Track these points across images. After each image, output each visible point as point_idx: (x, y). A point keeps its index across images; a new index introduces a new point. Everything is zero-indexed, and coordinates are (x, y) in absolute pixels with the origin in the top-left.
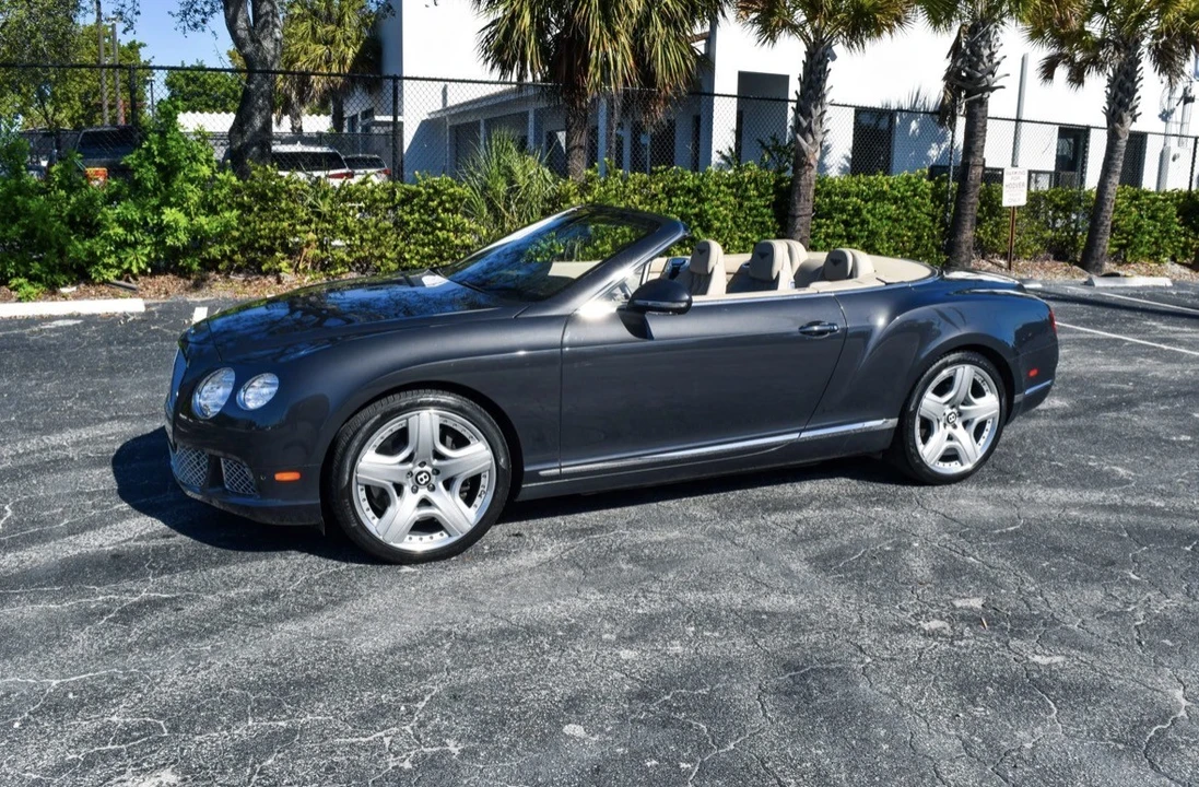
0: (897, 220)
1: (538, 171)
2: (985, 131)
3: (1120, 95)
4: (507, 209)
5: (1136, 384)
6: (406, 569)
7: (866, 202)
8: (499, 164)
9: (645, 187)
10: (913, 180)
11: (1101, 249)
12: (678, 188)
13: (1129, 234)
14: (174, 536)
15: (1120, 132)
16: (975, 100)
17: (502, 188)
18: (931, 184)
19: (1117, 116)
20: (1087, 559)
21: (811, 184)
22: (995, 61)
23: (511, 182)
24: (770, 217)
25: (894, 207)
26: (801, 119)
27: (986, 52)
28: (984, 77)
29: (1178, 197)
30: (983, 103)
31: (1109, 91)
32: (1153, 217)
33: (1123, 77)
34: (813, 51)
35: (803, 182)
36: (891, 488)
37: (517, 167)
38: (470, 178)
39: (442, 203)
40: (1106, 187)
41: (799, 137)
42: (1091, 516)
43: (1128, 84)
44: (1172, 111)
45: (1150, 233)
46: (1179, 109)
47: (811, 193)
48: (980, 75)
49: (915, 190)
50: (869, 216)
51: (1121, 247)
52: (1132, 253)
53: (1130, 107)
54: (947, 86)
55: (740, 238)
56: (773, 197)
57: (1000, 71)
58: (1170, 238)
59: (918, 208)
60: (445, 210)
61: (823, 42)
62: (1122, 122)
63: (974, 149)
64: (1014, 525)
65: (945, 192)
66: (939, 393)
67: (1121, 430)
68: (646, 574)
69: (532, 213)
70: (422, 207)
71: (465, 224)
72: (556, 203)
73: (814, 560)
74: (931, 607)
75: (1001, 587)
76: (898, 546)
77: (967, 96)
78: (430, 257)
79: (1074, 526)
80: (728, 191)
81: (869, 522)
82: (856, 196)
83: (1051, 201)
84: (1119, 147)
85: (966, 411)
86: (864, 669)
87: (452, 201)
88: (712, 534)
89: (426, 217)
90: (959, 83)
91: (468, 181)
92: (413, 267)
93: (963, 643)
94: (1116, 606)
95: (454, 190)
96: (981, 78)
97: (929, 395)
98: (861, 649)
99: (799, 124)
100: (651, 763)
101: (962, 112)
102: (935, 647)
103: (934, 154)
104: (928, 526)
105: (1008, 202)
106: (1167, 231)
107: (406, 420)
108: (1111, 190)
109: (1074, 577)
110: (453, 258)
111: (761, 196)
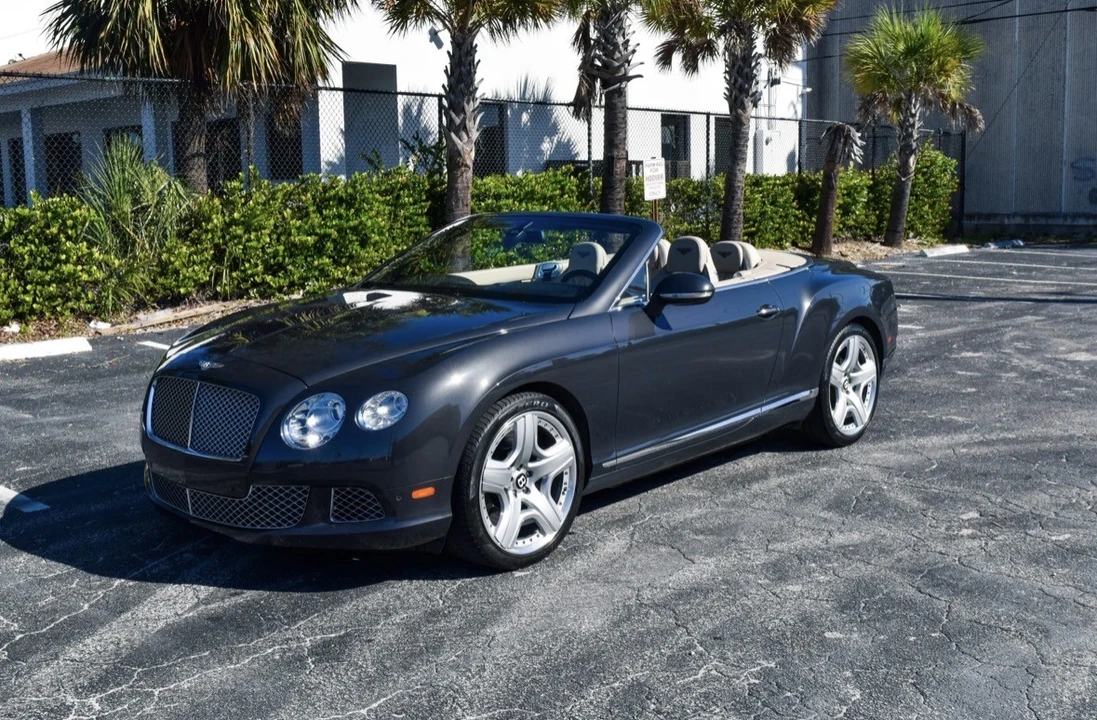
1: (170, 185)
2: (625, 123)
3: (740, 80)
4: (137, 234)
6: (517, 574)
7: (520, 202)
8: (124, 178)
9: (289, 199)
10: (560, 178)
12: (329, 199)
13: (755, 221)
15: (743, 118)
16: (614, 91)
17: (128, 207)
18: (575, 181)
19: (738, 102)
20: (1010, 476)
21: (468, 187)
22: (630, 49)
23: (135, 202)
24: (425, 226)
26: (453, 115)
27: (620, 40)
28: (622, 65)
29: (792, 182)
30: (621, 93)
31: (728, 77)
32: (774, 203)
33: (740, 63)
34: (460, 40)
35: (460, 186)
37: (145, 183)
38: (91, 197)
39: (63, 229)
40: (735, 175)
41: (453, 135)
43: (746, 70)
45: (772, 219)
46: (766, 92)
47: (469, 196)
48: (617, 64)
49: (562, 188)
52: (759, 241)
53: (750, 93)
54: (582, 76)
56: (429, 203)
57: (635, 59)
58: (790, 223)
60: (69, 238)
61: (470, 31)
62: (744, 109)
63: (617, 142)
64: (932, 464)
65: (588, 188)
66: (839, 362)
67: (918, 390)
68: (723, 540)
69: (165, 237)
70: (37, 236)
71: (91, 254)
72: (192, 225)
73: (829, 508)
74: (950, 522)
75: (976, 502)
76: (874, 490)
77: (604, 85)
78: (51, 298)
79: (974, 458)
80: (381, 199)
81: (830, 479)
82: (507, 197)
83: (684, 192)
84: (743, 133)
85: (855, 378)
86: (962, 564)
87: (74, 227)
88: (727, 505)
89: (45, 249)
90: (595, 73)
91: (91, 203)
92: (32, 311)
93: (1000, 538)
94: (1063, 501)
95: (78, 212)
96: (619, 67)
97: (835, 364)
98: (942, 554)
99: (450, 121)
100: (912, 639)
101: (597, 103)
102: (986, 544)
103: (547, 147)
104: (876, 475)
105: (649, 196)
106: (787, 216)
107: (515, 423)
108: (740, 177)
109: (1015, 488)
110: (78, 298)
111: (415, 203)
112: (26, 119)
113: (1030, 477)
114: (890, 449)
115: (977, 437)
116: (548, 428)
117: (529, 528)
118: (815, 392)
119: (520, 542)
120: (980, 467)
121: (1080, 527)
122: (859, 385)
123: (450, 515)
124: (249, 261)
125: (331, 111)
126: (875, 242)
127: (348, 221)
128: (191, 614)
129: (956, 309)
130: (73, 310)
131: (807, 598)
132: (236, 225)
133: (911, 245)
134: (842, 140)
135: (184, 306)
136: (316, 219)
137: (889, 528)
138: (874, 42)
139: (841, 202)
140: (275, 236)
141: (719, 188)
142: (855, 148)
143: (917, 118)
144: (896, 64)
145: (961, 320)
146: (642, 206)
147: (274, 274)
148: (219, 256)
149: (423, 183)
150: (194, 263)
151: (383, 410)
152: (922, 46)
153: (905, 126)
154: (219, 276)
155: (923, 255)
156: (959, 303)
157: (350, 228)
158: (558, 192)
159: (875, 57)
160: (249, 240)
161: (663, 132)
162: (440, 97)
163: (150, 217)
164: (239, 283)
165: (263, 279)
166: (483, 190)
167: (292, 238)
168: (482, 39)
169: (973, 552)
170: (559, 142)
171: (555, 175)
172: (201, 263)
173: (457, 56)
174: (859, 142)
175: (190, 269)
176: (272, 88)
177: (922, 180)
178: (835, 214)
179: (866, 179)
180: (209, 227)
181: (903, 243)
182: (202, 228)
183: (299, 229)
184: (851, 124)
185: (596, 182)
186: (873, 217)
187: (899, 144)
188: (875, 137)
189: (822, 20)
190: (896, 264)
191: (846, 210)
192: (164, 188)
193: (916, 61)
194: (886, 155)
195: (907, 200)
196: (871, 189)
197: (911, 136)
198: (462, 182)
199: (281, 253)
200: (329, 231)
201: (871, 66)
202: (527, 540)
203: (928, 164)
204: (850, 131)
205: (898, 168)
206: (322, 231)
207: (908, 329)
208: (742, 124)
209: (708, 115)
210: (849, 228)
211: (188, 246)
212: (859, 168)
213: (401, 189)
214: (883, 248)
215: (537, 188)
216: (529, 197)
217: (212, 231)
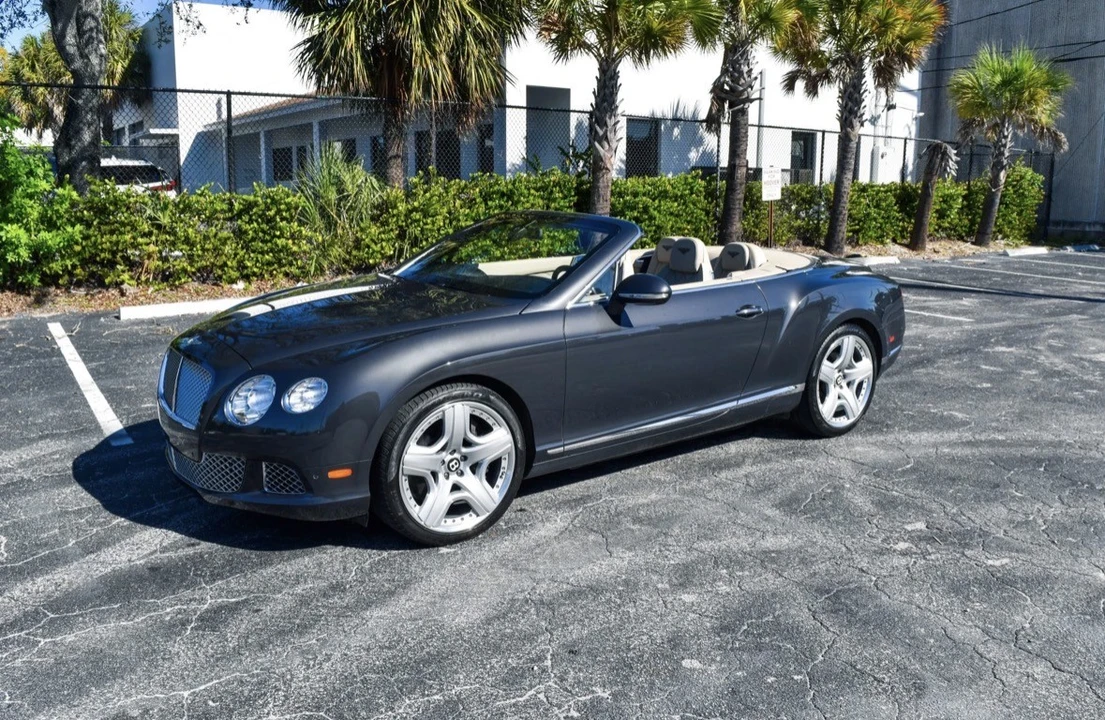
0: (677, 216)
1: (366, 180)
2: (747, 136)
3: (850, 104)
4: (339, 216)
5: (924, 345)
7: (654, 200)
8: (330, 173)
9: (462, 192)
10: (690, 180)
11: (841, 234)
12: (493, 193)
13: (860, 221)
14: (199, 544)
15: (851, 135)
16: (739, 110)
17: (333, 196)
18: (703, 183)
19: (848, 122)
20: (978, 483)
21: (607, 186)
22: (753, 76)
23: (340, 191)
25: (676, 204)
26: (598, 128)
27: (745, 69)
28: (745, 90)
29: (896, 190)
30: (744, 112)
31: (841, 101)
32: (877, 206)
33: (851, 89)
34: (606, 68)
35: (601, 185)
36: (799, 443)
37: (347, 177)
38: (303, 187)
39: (279, 212)
40: (843, 182)
41: (597, 144)
42: (960, 452)
43: (856, 95)
44: (879, 117)
45: (875, 219)
46: (883, 115)
47: (609, 194)
48: (741, 88)
49: (691, 189)
50: (656, 213)
51: (856, 232)
52: (863, 237)
53: (858, 114)
54: (713, 98)
55: (549, 236)
56: (575, 198)
57: (757, 85)
58: (891, 223)
59: (694, 204)
60: (282, 219)
61: (614, 60)
62: (852, 127)
63: (739, 152)
64: (908, 463)
65: (715, 190)
66: (832, 359)
67: (937, 382)
68: (656, 531)
69: (362, 219)
70: (260, 216)
71: (301, 232)
72: (383, 209)
73: (779, 505)
74: (891, 532)
75: (931, 511)
76: (835, 488)
77: (730, 107)
78: (269, 264)
79: (952, 460)
80: (537, 194)
81: (800, 471)
82: (644, 195)
83: (798, 195)
84: (851, 148)
85: (850, 374)
86: (876, 585)
87: (288, 210)
88: (684, 493)
89: (264, 226)
90: (723, 95)
91: (302, 191)
92: (254, 274)
93: (933, 557)
94: (1020, 517)
95: (289, 200)
96: (743, 91)
97: (825, 362)
98: (863, 571)
99: (595, 132)
100: (771, 680)
101: (726, 120)
102: (915, 562)
103: (694, 156)
104: (847, 470)
105: (766, 197)
106: (888, 217)
107: (443, 412)
108: (846, 183)
109: (977, 498)
110: (291, 264)
111: (565, 197)
112: (316, 129)
113: (998, 486)
114: (874, 444)
115: (968, 436)
116: (484, 417)
117: (458, 509)
118: (800, 387)
119: (450, 521)
120: (954, 470)
121: (1023, 551)
122: (854, 381)
123: (369, 495)
124: (427, 240)
125: (516, 126)
126: (967, 242)
128: (142, 562)
129: (1012, 304)
130: (286, 275)
131: (693, 612)
132: (417, 212)
133: (998, 245)
134: (940, 156)
136: (481, 208)
137: (825, 534)
138: (975, 75)
139: (938, 207)
140: (447, 221)
141: (830, 193)
142: (951, 162)
143: (1009, 139)
144: (994, 93)
145: (1012, 315)
146: (761, 205)
148: (402, 236)
149: (572, 182)
150: (382, 240)
151: (311, 395)
152: (1016, 78)
153: (998, 146)
154: (402, 251)
155: (1005, 254)
156: (1017, 299)
158: (687, 192)
159: (974, 87)
160: (426, 224)
161: (792, 146)
162: (590, 113)
163: (350, 204)
168: (626, 68)
169: (895, 572)
170: (704, 152)
172: (388, 241)
173: (603, 79)
174: (954, 158)
175: (379, 245)
177: (1012, 191)
178: (931, 218)
179: (962, 190)
180: (395, 213)
181: (991, 243)
182: (389, 213)
184: (948, 143)
185: (722, 184)
186: (966, 222)
187: (991, 160)
188: (972, 155)
189: (923, 54)
190: (979, 261)
191: (942, 215)
192: (362, 181)
193: (1010, 91)
194: (981, 170)
195: (997, 208)
196: (965, 198)
197: (1003, 154)
198: (603, 182)
201: (970, 95)
202: (458, 519)
203: (1018, 178)
204: (946, 148)
205: (991, 181)
207: (958, 321)
208: (854, 138)
209: (824, 132)
210: (945, 229)
211: (379, 227)
212: (957, 180)
213: (553, 186)
214: (973, 247)
215: (669, 188)
216: (664, 195)
217: (398, 216)
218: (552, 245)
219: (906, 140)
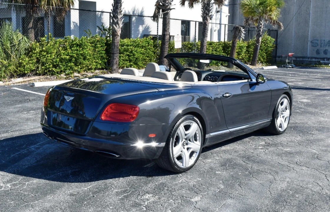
0: (143, 54)
1: (23, 38)
2: (169, 23)
3: (206, 11)
7: (135, 47)
9: (61, 44)
10: (148, 40)
12: (74, 45)
15: (207, 23)
17: (9, 45)
18: (153, 41)
19: (205, 18)
21: (118, 42)
24: (104, 54)
25: (143, 50)
26: (114, 19)
28: (169, 5)
29: (222, 44)
30: (167, 14)
31: (202, 10)
32: (216, 50)
33: (207, 6)
35: (116, 42)
37: (15, 37)
41: (114, 25)
43: (208, 8)
44: (213, 15)
46: (215, 15)
47: (119, 45)
48: (167, 5)
49: (148, 43)
50: (136, 53)
53: (209, 15)
54: (156, 8)
56: (106, 47)
57: (173, 3)
59: (149, 49)
62: (207, 20)
63: (166, 29)
65: (157, 44)
69: (21, 55)
72: (29, 52)
74: (256, 145)
75: (265, 140)
77: (163, 11)
80: (91, 45)
82: (131, 46)
83: (187, 46)
84: (207, 28)
86: (257, 155)
90: (160, 7)
96: (168, 6)
98: (252, 153)
99: (113, 21)
101: (160, 17)
105: (175, 48)
108: (205, 42)
111: (101, 47)
121: (293, 147)
124: (48, 63)
126: (248, 64)
127: (80, 52)
128: (35, 164)
131: (212, 163)
132: (44, 52)
133: (259, 65)
134: (238, 31)
135: (26, 77)
136: (69, 51)
137: (238, 146)
139: (238, 51)
140: (56, 56)
141: (199, 45)
142: (242, 34)
143: (262, 25)
144: (256, 7)
146: (174, 50)
147: (56, 68)
148: (38, 61)
149: (104, 40)
150: (30, 63)
152: (265, 2)
153: (259, 28)
154: (38, 68)
155: (263, 69)
157: (81, 54)
158: (147, 45)
159: (249, 5)
160: (48, 57)
161: (182, 26)
162: (110, 13)
163: (16, 48)
164: (44, 70)
165: (52, 69)
166: (123, 43)
167: (62, 56)
169: (261, 153)
171: (146, 39)
172: (32, 63)
174: (243, 32)
175: (29, 65)
176: (56, 8)
177: (263, 45)
178: (235, 55)
179: (245, 44)
180: (35, 52)
181: (257, 65)
182: (33, 52)
183: (64, 53)
184: (241, 26)
185: (159, 42)
186: (248, 56)
187: (256, 33)
188: (249, 30)
191: (239, 54)
192: (21, 39)
193: (262, 7)
194: (252, 37)
195: (258, 51)
196: (247, 47)
197: (260, 31)
198: (117, 40)
199: (58, 61)
200: (73, 55)
201: (248, 8)
203: (266, 40)
204: (240, 28)
205: (256, 41)
206: (71, 55)
208: (206, 25)
209: (196, 22)
210: (240, 59)
211: (28, 58)
212: (243, 40)
213: (97, 42)
214: (250, 66)
215: (141, 43)
216: (138, 46)
217: (36, 53)
218: (97, 65)
219: (225, 25)
